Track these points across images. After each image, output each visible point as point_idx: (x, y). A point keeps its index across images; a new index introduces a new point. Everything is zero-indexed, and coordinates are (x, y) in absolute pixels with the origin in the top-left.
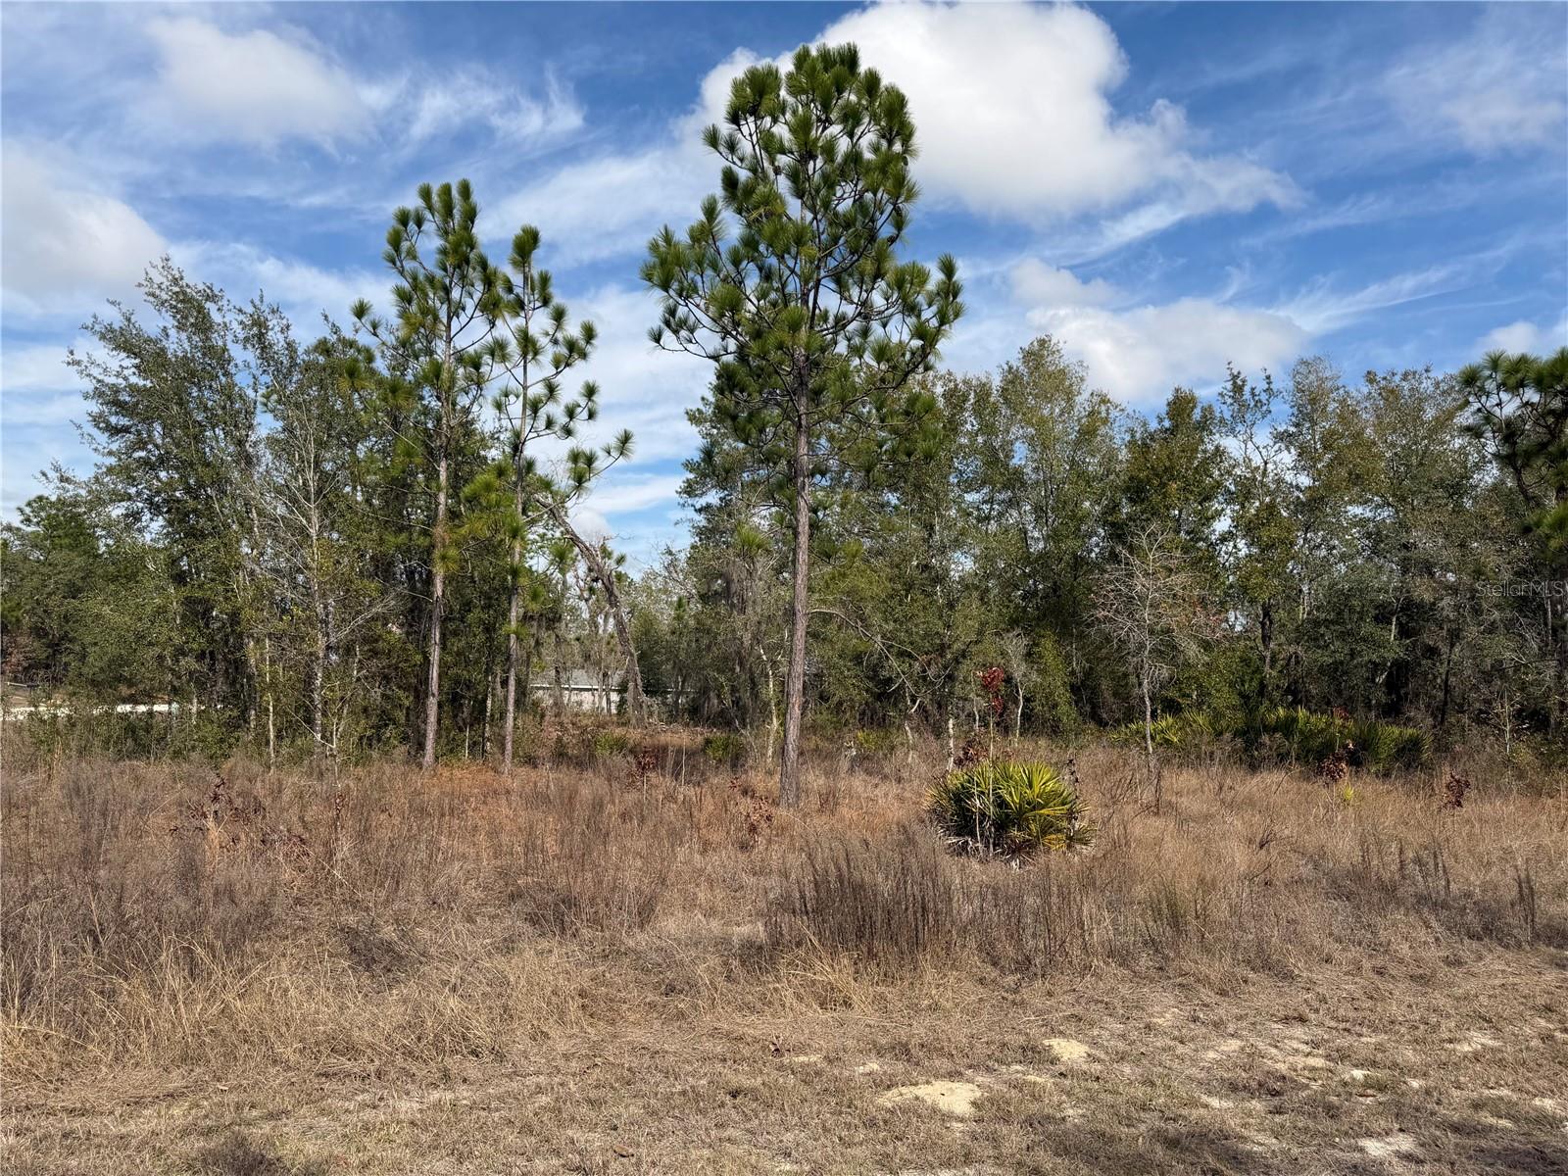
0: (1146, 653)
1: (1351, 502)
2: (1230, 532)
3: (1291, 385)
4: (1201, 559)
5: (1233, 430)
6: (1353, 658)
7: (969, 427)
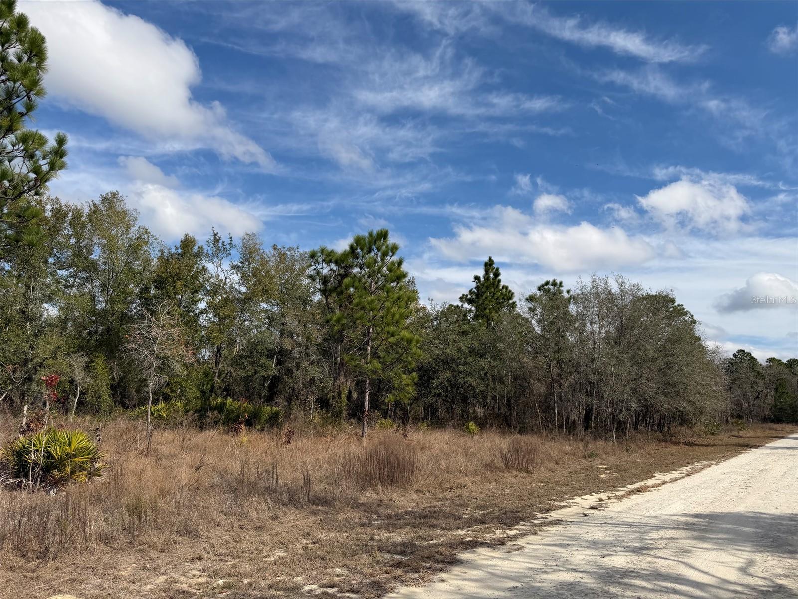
0: (153, 368)
1: (262, 302)
2: (205, 310)
3: (241, 244)
4: (189, 321)
5: (212, 260)
6: (255, 374)
7: (66, 232)
